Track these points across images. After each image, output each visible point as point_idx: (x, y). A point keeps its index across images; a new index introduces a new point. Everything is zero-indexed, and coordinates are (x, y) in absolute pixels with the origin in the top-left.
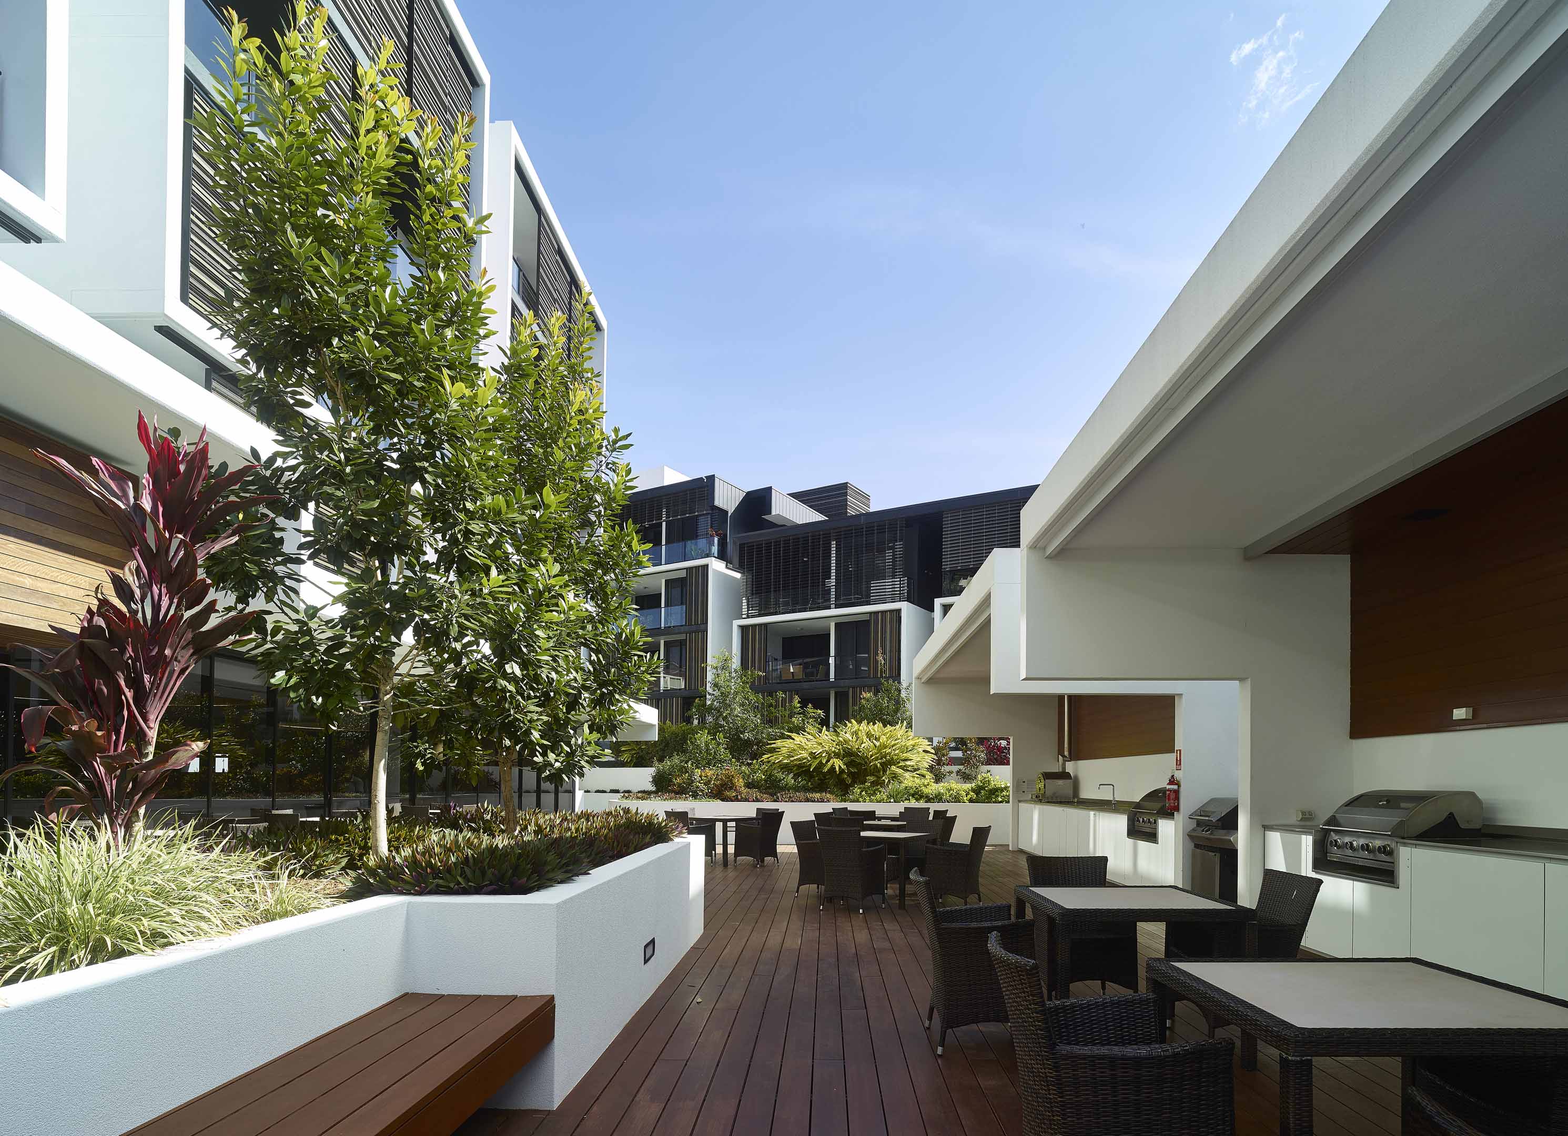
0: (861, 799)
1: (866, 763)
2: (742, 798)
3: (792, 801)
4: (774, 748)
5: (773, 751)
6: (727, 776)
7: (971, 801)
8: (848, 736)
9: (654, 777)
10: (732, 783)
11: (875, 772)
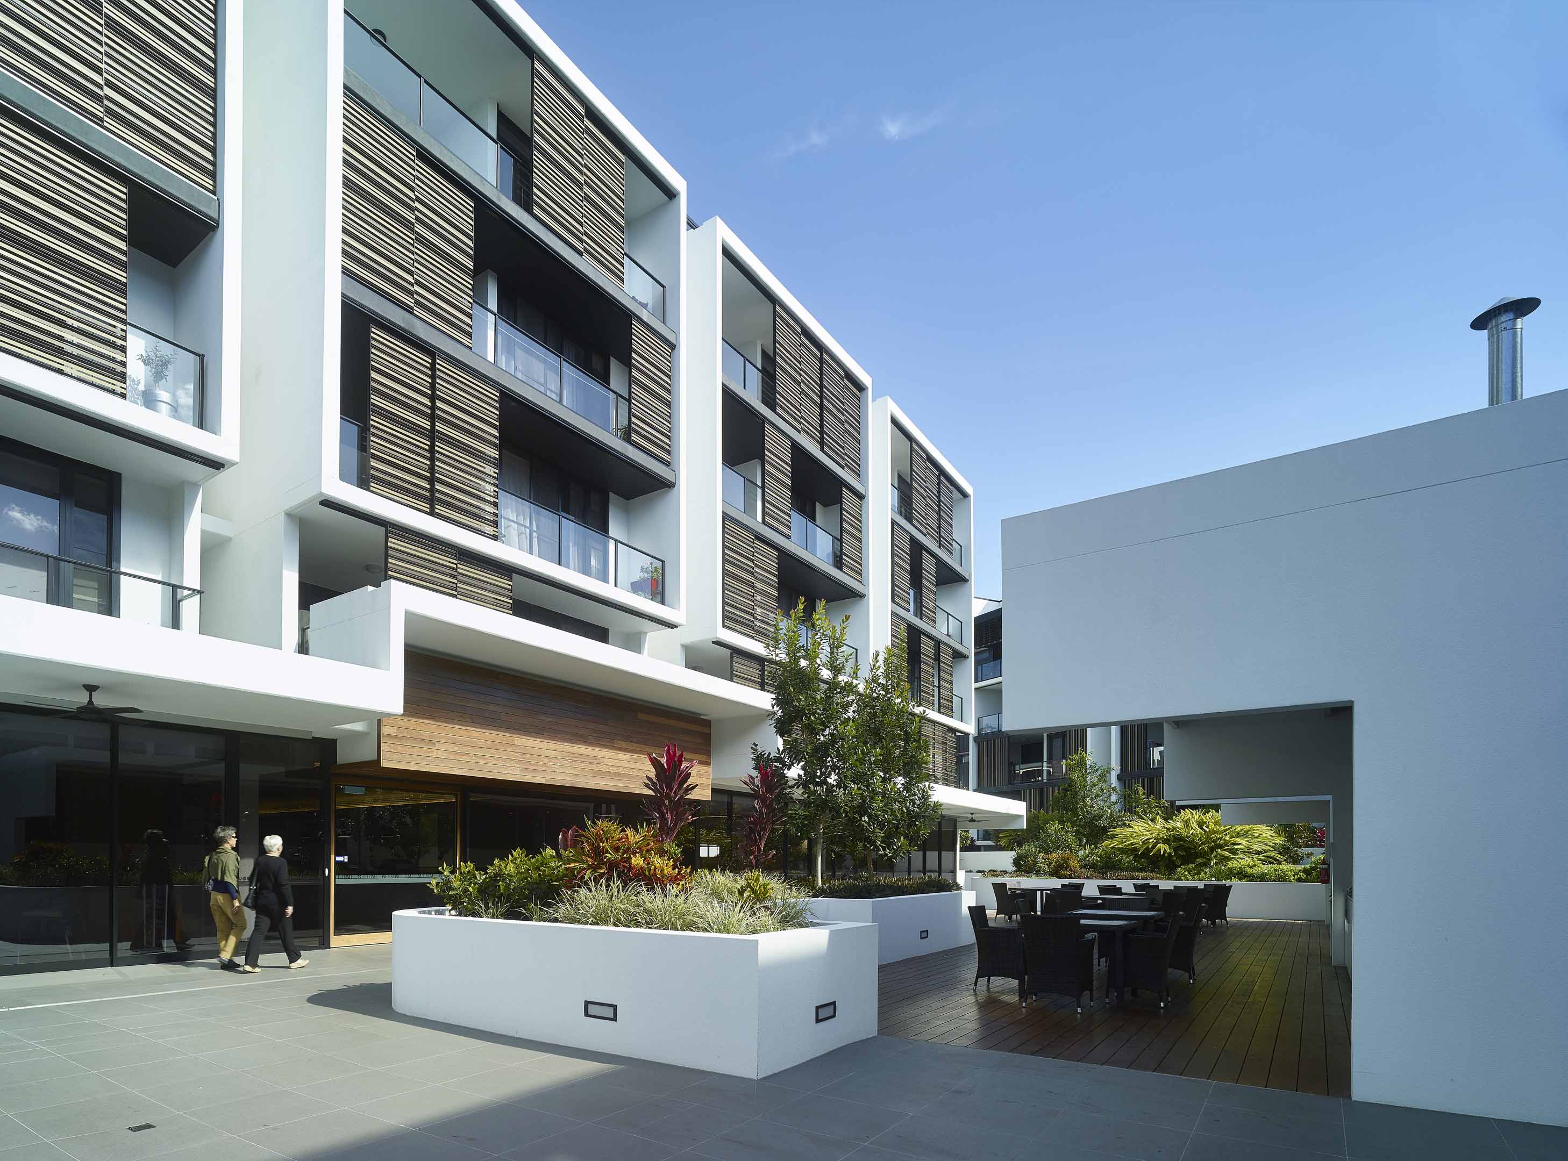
0: (1183, 878)
1: (1195, 847)
2: (1075, 876)
3: (1119, 879)
4: (1113, 835)
5: (1113, 837)
6: (1064, 859)
7: (1299, 880)
8: (1179, 824)
9: (1014, 860)
10: (1067, 864)
11: (1204, 855)
